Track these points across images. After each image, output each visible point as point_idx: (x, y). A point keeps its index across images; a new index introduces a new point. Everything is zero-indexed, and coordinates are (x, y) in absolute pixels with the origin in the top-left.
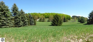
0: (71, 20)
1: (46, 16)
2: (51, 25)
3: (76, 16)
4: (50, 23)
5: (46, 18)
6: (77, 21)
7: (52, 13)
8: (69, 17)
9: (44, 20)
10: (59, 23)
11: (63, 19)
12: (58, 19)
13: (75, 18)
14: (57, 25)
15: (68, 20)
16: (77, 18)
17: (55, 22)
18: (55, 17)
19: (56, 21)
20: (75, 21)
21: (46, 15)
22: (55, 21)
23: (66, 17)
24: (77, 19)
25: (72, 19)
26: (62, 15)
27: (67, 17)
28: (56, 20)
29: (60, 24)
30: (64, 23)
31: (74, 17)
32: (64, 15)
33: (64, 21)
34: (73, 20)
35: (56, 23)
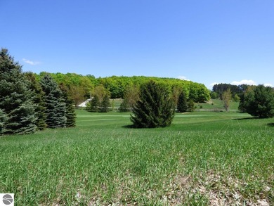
0: (210, 102)
1: (115, 88)
2: (132, 123)
3: (229, 85)
4: (127, 117)
5: (113, 97)
6: (234, 106)
7: (135, 78)
8: (201, 90)
9: (105, 106)
10: (161, 117)
11: (177, 100)
12: (155, 99)
13: (227, 94)
14: (152, 126)
15: (196, 104)
16: (236, 96)
17: (147, 112)
18: (145, 92)
19: (150, 108)
20: (226, 107)
21: (114, 83)
22: (144, 109)
23: (188, 92)
24: (233, 97)
25: (213, 97)
26: (171, 83)
27: (192, 92)
28: (151, 104)
29: (166, 118)
30: (178, 115)
31: (220, 89)
32: (179, 82)
33: (181, 110)
34: (217, 102)
35: (150, 117)
